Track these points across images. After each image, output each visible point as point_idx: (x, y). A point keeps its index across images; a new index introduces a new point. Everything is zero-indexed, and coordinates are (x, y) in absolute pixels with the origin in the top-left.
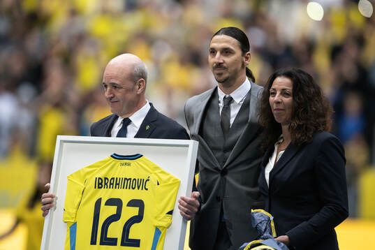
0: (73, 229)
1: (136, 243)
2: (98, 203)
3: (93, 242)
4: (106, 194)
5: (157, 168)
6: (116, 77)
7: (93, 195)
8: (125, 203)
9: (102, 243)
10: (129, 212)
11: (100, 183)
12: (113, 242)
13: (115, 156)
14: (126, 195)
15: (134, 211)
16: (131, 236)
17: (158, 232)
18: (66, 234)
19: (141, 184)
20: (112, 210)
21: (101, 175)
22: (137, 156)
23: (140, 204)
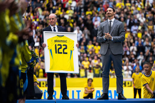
0: (51, 50)
1: (66, 53)
2: (56, 45)
3: (56, 53)
4: (57, 43)
5: (68, 38)
6: (53, 17)
7: (54, 44)
8: (62, 45)
9: (58, 53)
10: (63, 47)
11: (56, 41)
12: (61, 53)
13: (58, 36)
15: (65, 47)
17: (71, 51)
18: (49, 52)
19: (65, 41)
20: (60, 47)
21: (56, 39)
22: (63, 36)
23: (66, 46)
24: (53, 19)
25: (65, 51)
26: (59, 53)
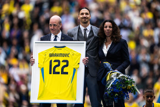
0: (42, 70)
1: (67, 73)
2: (51, 62)
3: (50, 73)
4: (53, 59)
5: (72, 50)
6: (55, 22)
7: (49, 59)
8: (61, 61)
9: (53, 73)
10: (62, 64)
11: (51, 55)
12: (58, 73)
13: (56, 47)
14: (61, 59)
15: (65, 64)
16: (64, 71)
17: (75, 70)
18: (39, 71)
19: (67, 55)
20: (57, 63)
21: (51, 53)
22: (64, 47)
23: (67, 61)
24: (54, 25)
25: (65, 70)
26: (55, 73)
